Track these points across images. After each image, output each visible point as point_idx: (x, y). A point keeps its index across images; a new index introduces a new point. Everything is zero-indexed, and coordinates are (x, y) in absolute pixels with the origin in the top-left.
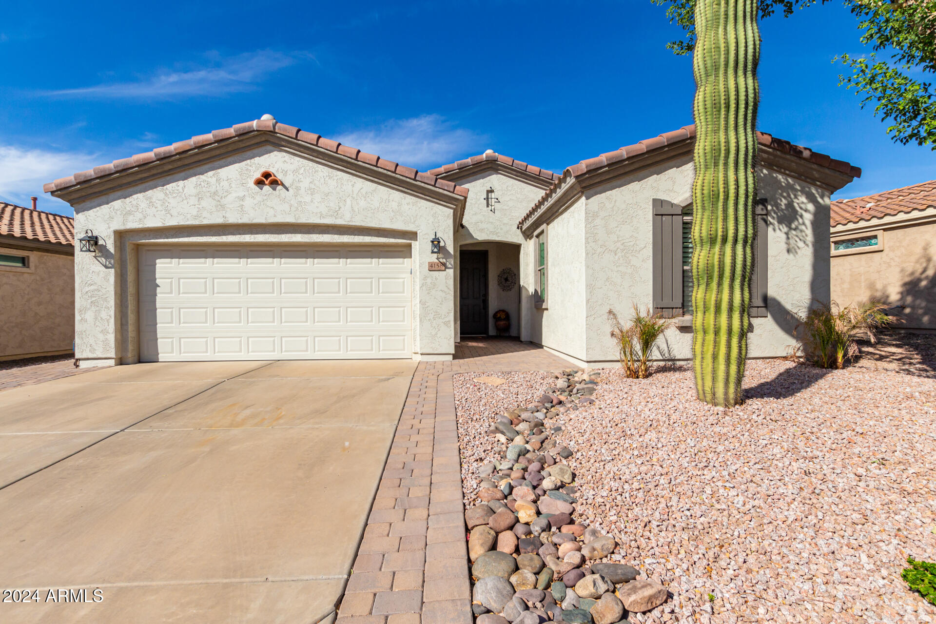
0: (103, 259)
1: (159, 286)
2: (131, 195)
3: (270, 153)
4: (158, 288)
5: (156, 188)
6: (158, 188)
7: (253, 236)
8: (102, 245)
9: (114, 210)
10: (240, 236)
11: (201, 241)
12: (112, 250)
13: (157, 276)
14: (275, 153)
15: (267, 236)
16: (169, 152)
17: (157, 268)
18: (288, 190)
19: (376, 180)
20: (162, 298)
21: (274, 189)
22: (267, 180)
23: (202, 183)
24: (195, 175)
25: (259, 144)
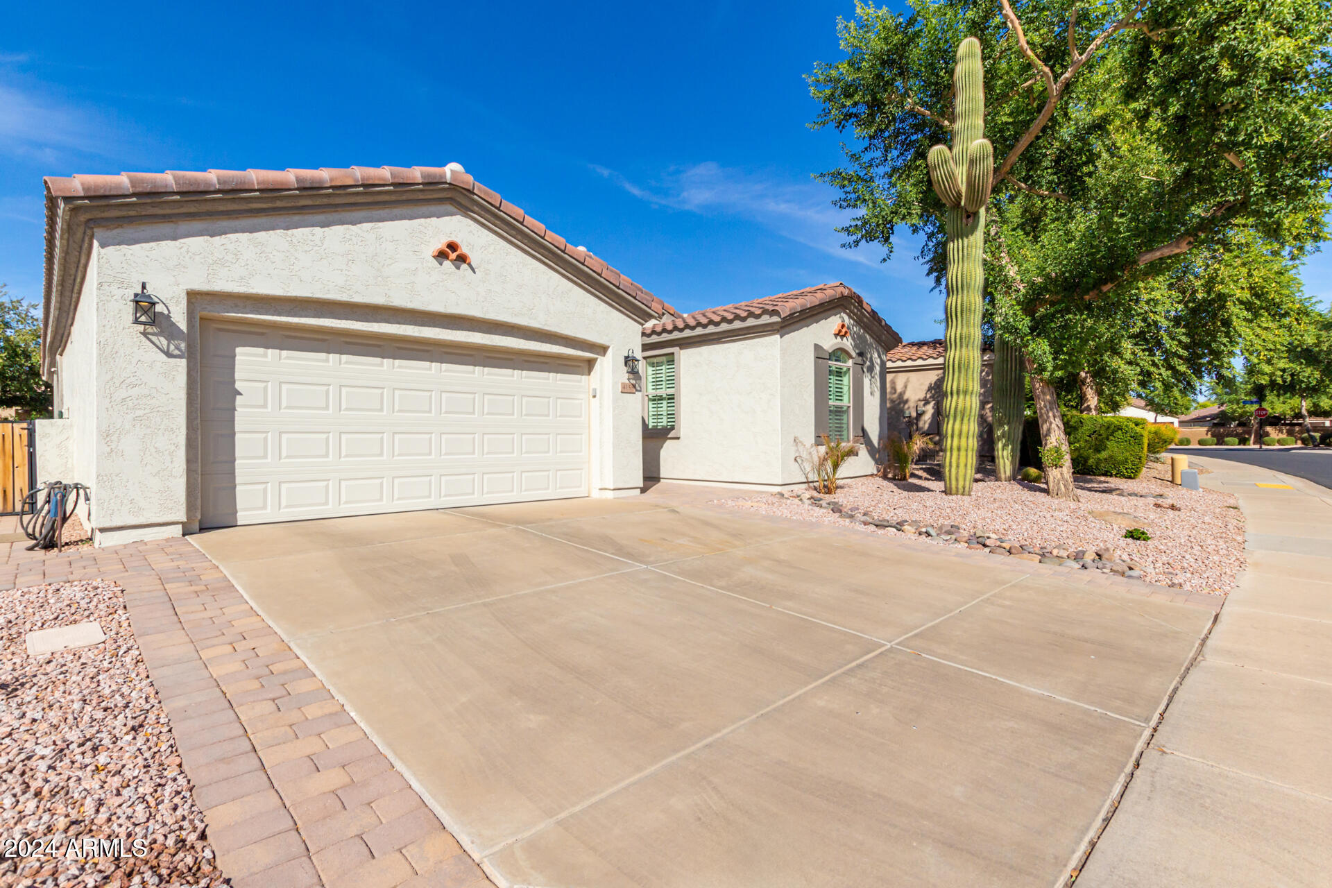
0: (162, 339)
1: (240, 394)
2: (225, 233)
3: (452, 216)
4: (238, 397)
5: (273, 230)
6: (278, 231)
7: (417, 328)
8: (162, 314)
9: (188, 252)
10: (398, 326)
11: (339, 326)
12: (183, 326)
13: (237, 376)
14: (459, 217)
15: (437, 330)
16: (321, 181)
17: (237, 362)
18: (474, 272)
19: (575, 279)
20: (245, 415)
21: (458, 268)
22: (451, 253)
23: (353, 238)
24: (343, 224)
25: (441, 201)
